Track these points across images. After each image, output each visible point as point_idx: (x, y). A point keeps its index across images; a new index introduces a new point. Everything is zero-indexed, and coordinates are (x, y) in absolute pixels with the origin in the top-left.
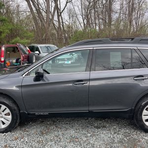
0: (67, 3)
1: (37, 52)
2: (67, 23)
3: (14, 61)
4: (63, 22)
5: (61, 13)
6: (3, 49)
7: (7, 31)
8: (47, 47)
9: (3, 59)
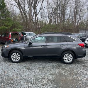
0: (40, 10)
1: (25, 36)
2: (40, 20)
3: (15, 39)
4: (38, 20)
5: (37, 15)
6: (10, 34)
7: (11, 25)
8: (29, 33)
9: (10, 39)
